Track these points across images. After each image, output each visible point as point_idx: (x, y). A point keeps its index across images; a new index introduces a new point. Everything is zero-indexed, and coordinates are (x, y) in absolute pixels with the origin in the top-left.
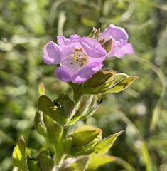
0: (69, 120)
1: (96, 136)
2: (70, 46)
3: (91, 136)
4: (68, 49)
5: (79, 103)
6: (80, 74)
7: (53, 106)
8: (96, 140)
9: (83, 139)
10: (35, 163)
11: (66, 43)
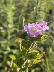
0: (30, 48)
1: (37, 54)
2: (32, 26)
3: (36, 54)
4: (31, 27)
5: (33, 44)
6: (35, 34)
7: (26, 44)
8: (37, 55)
9: (34, 54)
10: (19, 61)
11: (30, 25)
